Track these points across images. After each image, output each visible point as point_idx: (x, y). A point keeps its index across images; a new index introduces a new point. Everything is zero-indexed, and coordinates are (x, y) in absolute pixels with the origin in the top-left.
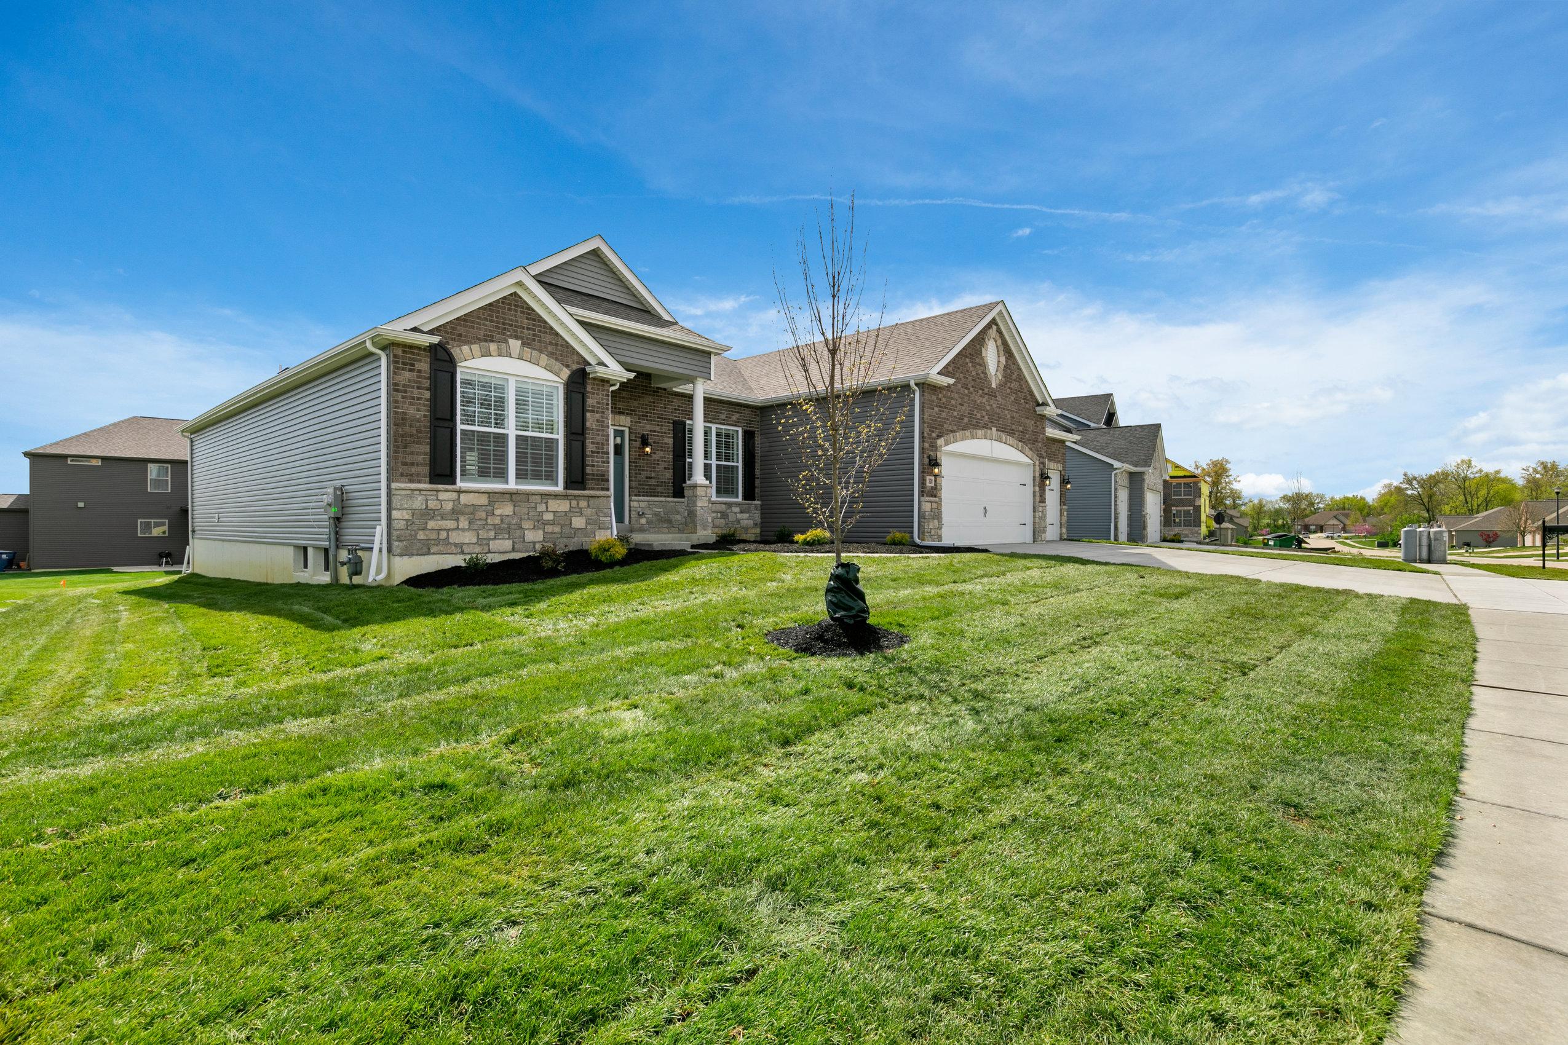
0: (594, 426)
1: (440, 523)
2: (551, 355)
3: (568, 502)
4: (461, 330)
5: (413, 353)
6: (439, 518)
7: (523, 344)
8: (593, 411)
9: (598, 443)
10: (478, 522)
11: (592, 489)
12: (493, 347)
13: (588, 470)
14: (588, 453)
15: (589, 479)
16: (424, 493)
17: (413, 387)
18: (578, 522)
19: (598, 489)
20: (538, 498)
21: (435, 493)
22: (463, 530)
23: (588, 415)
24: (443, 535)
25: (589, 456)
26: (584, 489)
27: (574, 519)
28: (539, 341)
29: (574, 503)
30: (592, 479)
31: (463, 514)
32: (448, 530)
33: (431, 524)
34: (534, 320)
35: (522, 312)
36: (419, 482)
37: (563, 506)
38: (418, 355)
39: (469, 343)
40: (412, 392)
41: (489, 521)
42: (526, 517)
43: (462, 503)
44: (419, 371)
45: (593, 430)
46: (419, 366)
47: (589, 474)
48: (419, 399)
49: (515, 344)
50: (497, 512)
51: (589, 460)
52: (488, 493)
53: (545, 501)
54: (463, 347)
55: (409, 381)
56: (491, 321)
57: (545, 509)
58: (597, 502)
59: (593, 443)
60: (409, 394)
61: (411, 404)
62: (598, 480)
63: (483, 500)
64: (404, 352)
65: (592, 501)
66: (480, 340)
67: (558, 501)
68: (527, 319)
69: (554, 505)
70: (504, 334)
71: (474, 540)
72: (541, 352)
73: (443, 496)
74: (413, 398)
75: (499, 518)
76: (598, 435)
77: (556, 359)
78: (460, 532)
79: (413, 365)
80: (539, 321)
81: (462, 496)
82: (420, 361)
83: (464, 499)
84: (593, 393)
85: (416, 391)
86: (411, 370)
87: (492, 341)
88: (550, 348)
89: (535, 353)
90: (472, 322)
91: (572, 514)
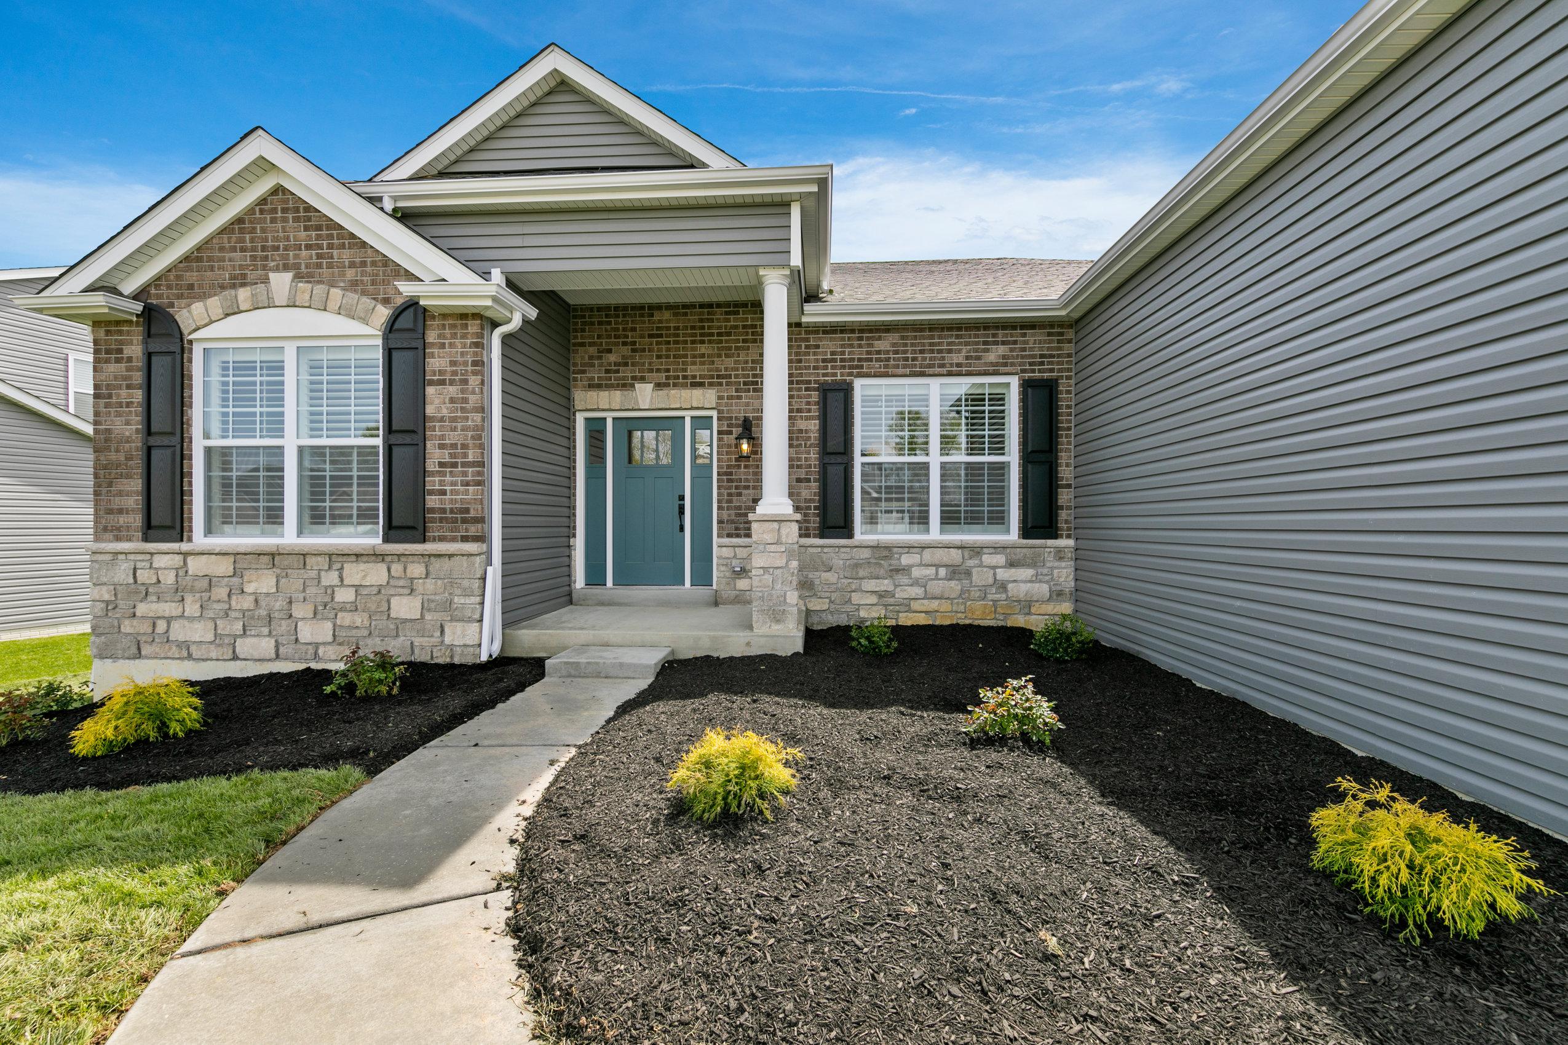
0: (445, 412)
1: (154, 606)
2: (353, 285)
3: (383, 567)
4: (192, 277)
5: (120, 333)
6: (154, 598)
7: (298, 277)
8: (442, 382)
9: (454, 446)
10: (216, 606)
11: (442, 539)
12: (243, 295)
13: (432, 501)
14: (431, 465)
15: (433, 520)
16: (132, 557)
17: (120, 387)
18: (405, 607)
19: (453, 540)
20: (323, 562)
21: (148, 557)
22: (191, 619)
23: (430, 390)
24: (161, 626)
25: (433, 474)
26: (424, 540)
27: (394, 601)
28: (330, 266)
29: (397, 569)
30: (441, 520)
31: (192, 590)
32: (169, 620)
33: (142, 609)
34: (319, 228)
35: (296, 219)
36: (130, 540)
37: (376, 574)
38: (129, 333)
39: (203, 297)
40: (118, 396)
41: (233, 603)
42: (301, 596)
43: (190, 572)
44: (130, 359)
45: (442, 420)
46: (128, 351)
47: (433, 510)
48: (128, 405)
49: (281, 282)
50: (249, 588)
51: (433, 482)
52: (236, 555)
53: (338, 566)
54: (193, 306)
55: (116, 378)
56: (243, 250)
57: (336, 582)
58: (446, 564)
59: (442, 447)
60: (114, 400)
61: (119, 415)
62: (455, 520)
63: (224, 567)
64: (108, 333)
65: (436, 564)
66: (223, 287)
67: (362, 566)
68: (306, 229)
69: (354, 573)
70: (264, 267)
71: (210, 637)
72: (332, 284)
73: (160, 561)
74: (120, 405)
75: (252, 598)
76: (454, 429)
77: (364, 293)
78: (186, 623)
79: (120, 351)
80: (328, 228)
81: (190, 559)
82: (131, 343)
83: (195, 565)
84: (443, 346)
85: (124, 392)
86: (118, 361)
87: (243, 285)
88: (350, 274)
89: (320, 289)
90: (210, 259)
91: (392, 592)
